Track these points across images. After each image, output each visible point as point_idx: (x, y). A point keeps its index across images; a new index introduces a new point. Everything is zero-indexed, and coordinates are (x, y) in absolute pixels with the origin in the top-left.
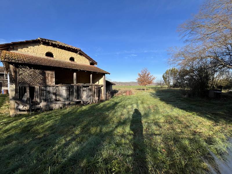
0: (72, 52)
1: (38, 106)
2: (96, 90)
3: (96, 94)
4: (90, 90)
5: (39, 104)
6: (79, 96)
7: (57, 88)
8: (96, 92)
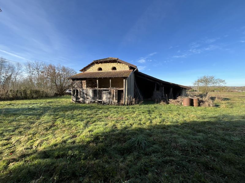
0: (113, 62)
1: (79, 100)
2: (115, 93)
3: (115, 97)
4: (110, 93)
5: (79, 99)
6: (101, 98)
7: (87, 91)
8: (115, 95)
